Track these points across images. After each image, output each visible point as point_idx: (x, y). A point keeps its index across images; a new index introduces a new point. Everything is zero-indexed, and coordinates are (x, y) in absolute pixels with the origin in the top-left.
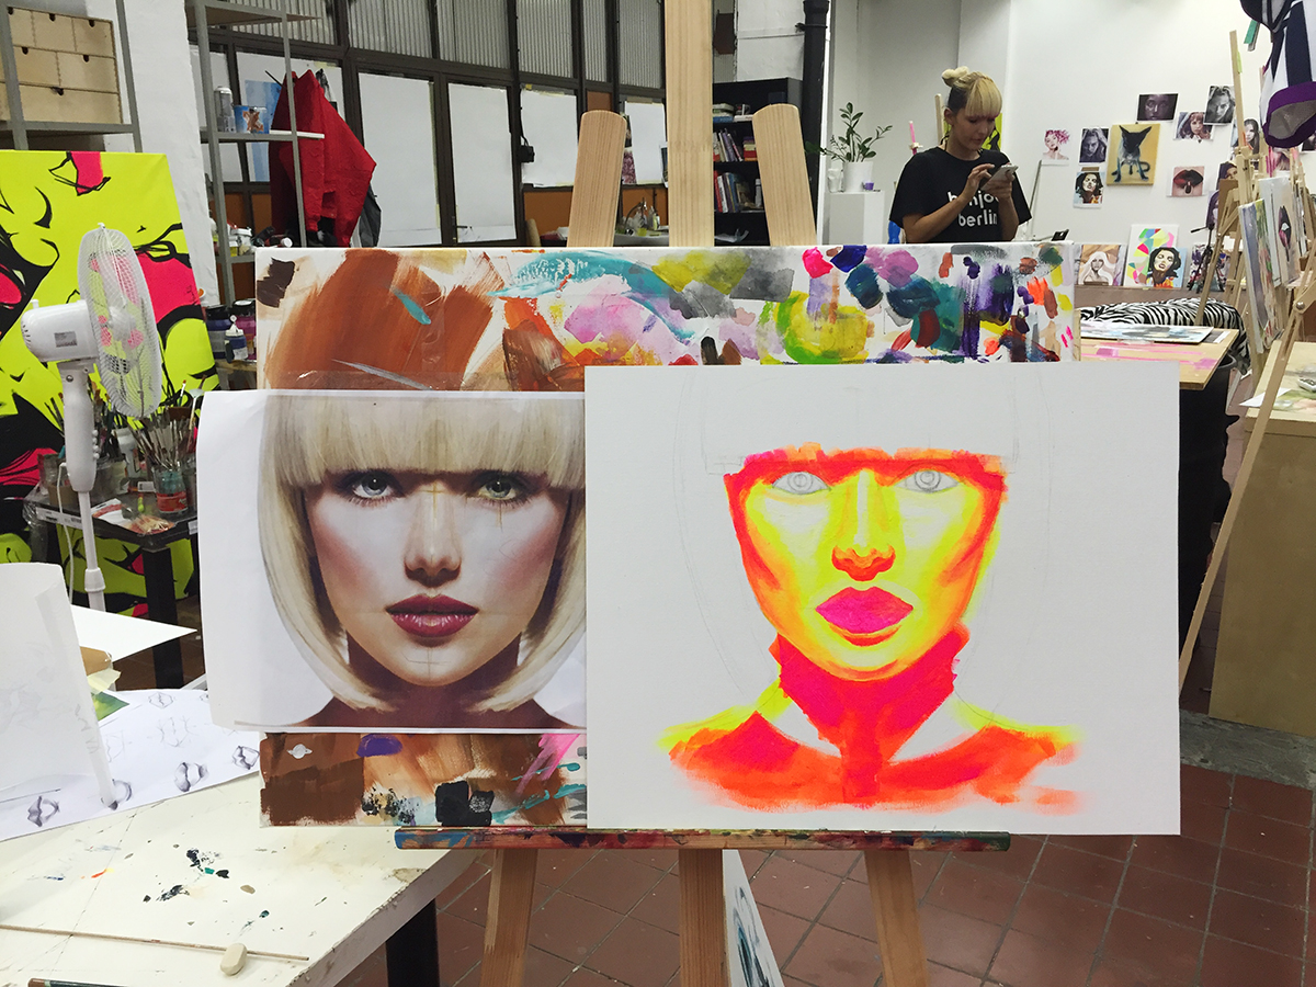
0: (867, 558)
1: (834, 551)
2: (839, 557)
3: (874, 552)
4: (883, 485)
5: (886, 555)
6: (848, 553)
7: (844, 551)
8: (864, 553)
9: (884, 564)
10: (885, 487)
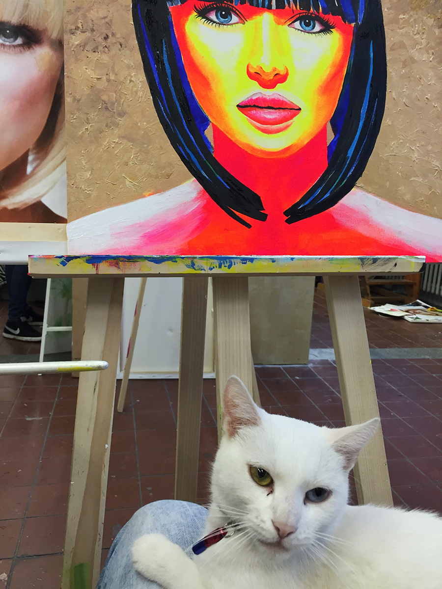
0: (270, 73)
1: (248, 67)
2: (252, 71)
3: (275, 69)
4: (279, 24)
5: (282, 72)
6: (258, 69)
7: (255, 67)
8: (268, 69)
9: (281, 78)
10: (280, 26)
